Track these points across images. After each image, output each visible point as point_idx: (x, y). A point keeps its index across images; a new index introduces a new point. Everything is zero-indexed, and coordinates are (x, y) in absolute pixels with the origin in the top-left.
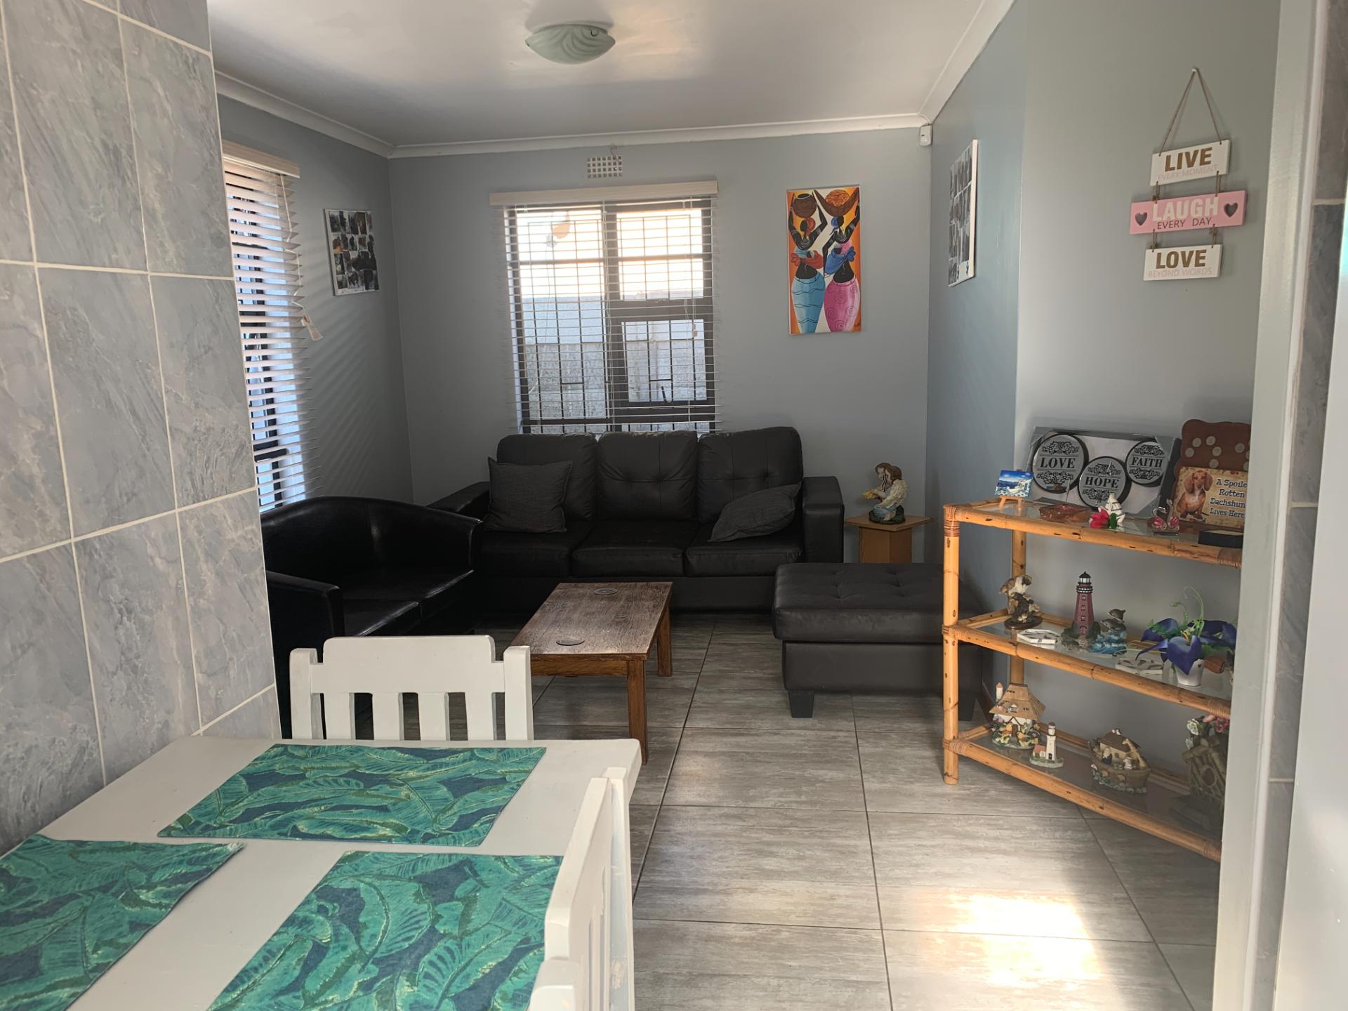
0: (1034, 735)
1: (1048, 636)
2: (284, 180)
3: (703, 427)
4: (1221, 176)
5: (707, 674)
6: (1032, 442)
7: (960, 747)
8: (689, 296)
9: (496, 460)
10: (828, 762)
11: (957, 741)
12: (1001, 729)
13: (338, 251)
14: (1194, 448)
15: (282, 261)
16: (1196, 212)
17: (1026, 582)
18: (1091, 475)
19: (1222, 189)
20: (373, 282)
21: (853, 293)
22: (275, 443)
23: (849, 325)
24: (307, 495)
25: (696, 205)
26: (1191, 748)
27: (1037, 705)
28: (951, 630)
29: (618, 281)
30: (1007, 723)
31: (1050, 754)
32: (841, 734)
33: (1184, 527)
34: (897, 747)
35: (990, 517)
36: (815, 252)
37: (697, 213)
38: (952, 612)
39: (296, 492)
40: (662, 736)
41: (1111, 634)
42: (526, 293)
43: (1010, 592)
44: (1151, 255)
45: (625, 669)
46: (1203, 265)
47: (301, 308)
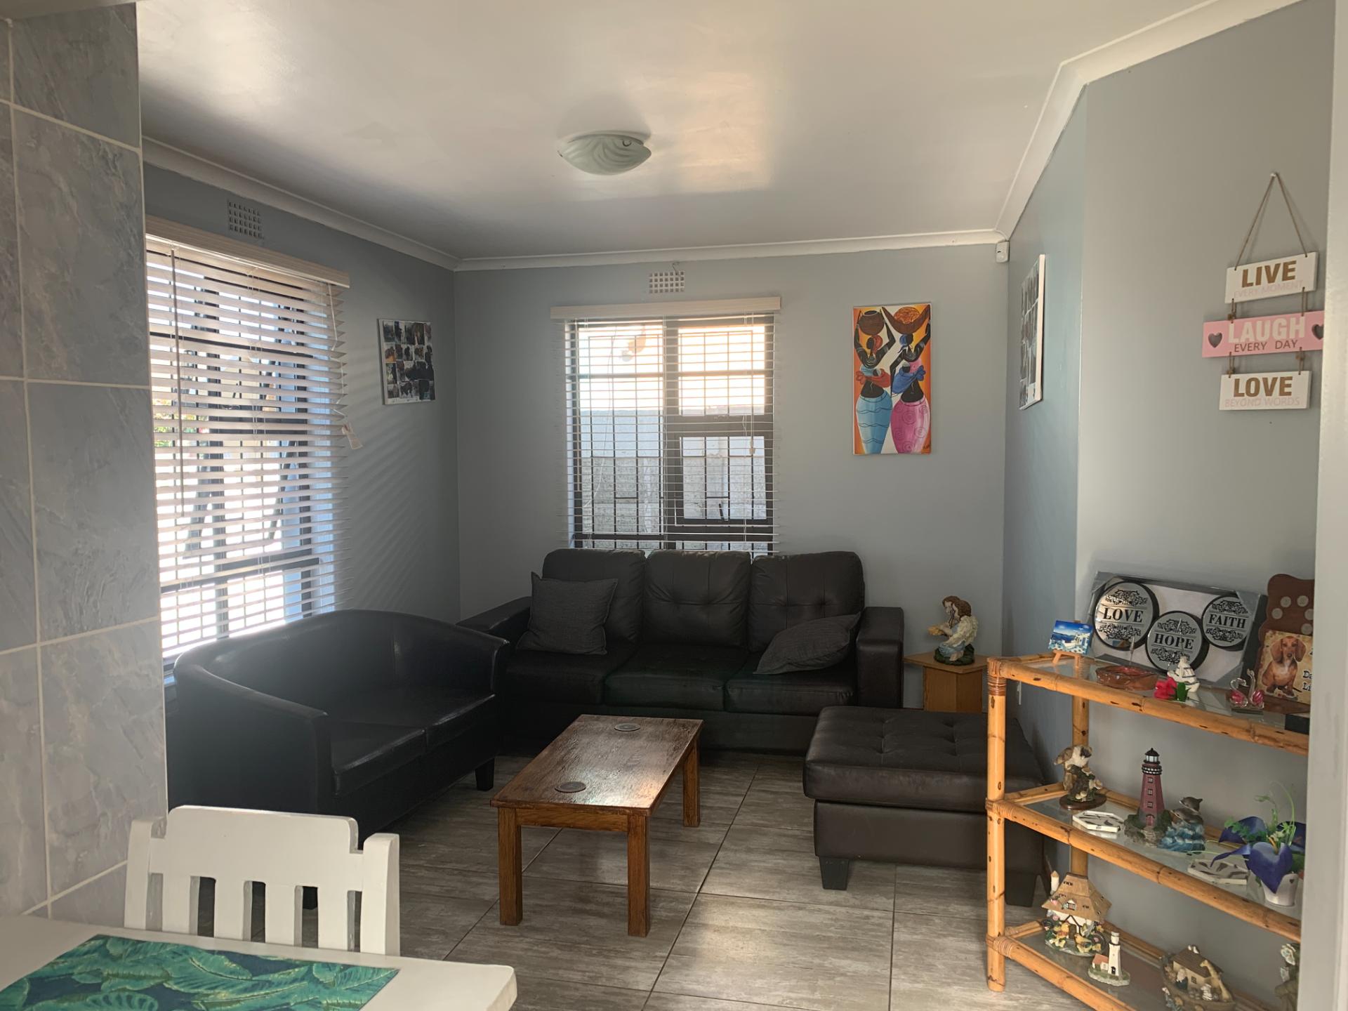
0: (1096, 940)
1: (1110, 821)
2: (332, 290)
3: (760, 550)
4: (1308, 293)
5: (737, 827)
6: (1093, 589)
7: (1005, 948)
8: (749, 413)
9: (541, 577)
10: (854, 949)
11: (1003, 938)
12: (1056, 929)
13: (391, 360)
14: (1283, 609)
15: (326, 369)
16: (1279, 333)
17: (1085, 753)
18: (1162, 632)
19: (1310, 307)
20: (429, 392)
21: (923, 413)
22: (309, 552)
23: (918, 447)
24: (336, 607)
25: (758, 321)
26: (1287, 982)
27: (1100, 902)
28: (995, 805)
29: (677, 396)
30: (1063, 922)
31: (1113, 968)
32: (876, 914)
33: (1271, 704)
34: (939, 936)
35: (1039, 676)
36: (882, 370)
37: (760, 329)
38: (997, 785)
39: (326, 603)
40: (671, 902)
41: (1184, 827)
42: (584, 405)
43: (1067, 764)
44: (1227, 382)
45: (626, 825)
46: (1289, 394)
47: (343, 417)
